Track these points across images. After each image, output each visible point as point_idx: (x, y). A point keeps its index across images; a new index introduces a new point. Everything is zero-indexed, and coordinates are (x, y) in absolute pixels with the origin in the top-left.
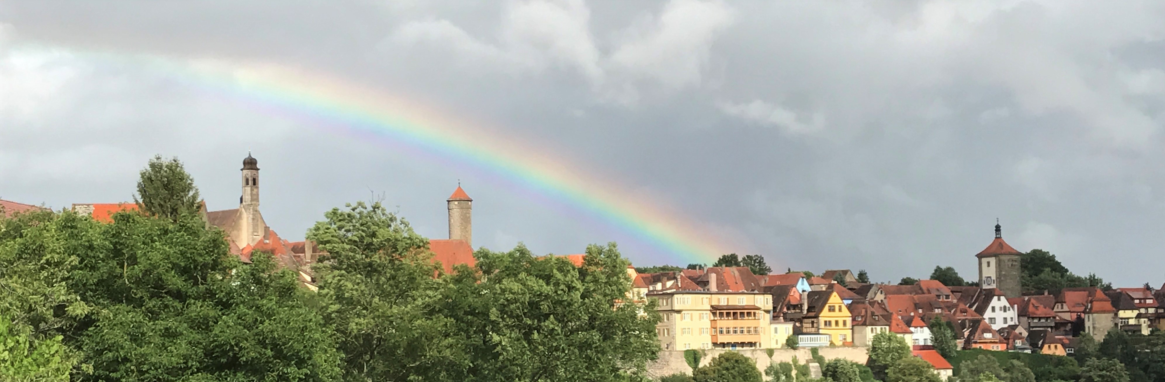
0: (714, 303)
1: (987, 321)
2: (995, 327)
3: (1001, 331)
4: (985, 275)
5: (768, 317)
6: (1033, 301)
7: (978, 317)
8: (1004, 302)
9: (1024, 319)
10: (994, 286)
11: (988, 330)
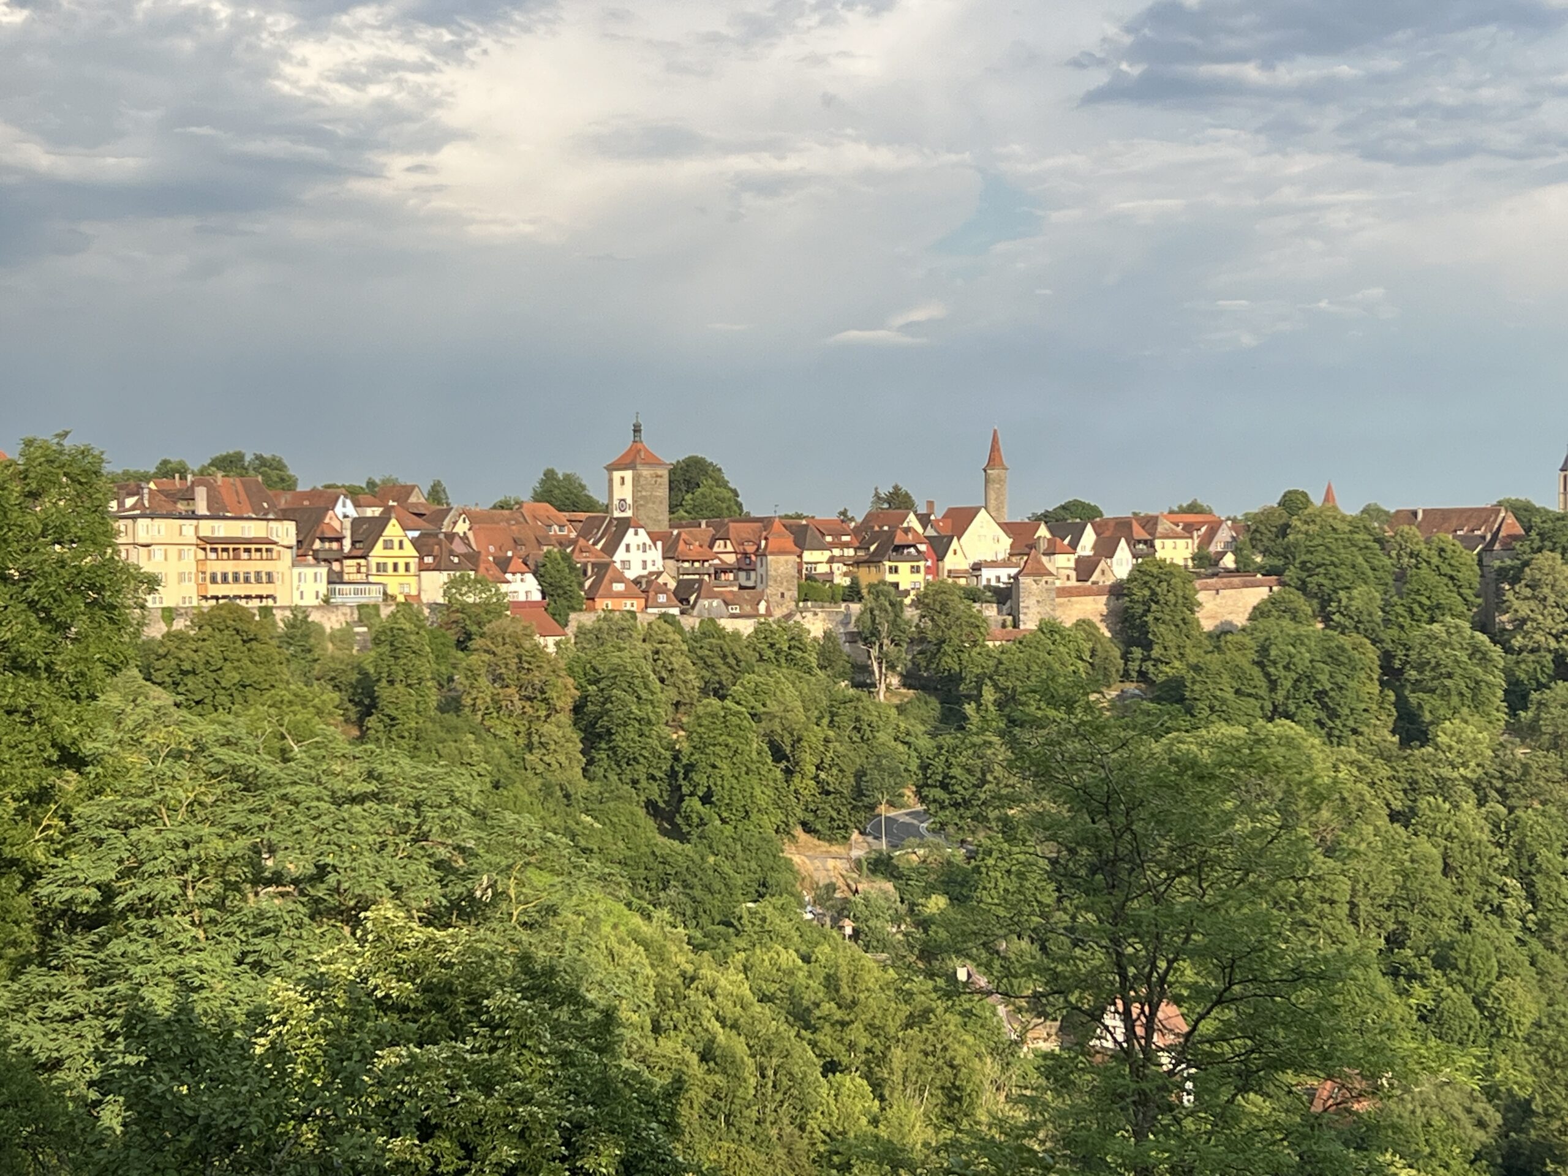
0: (202, 533)
1: (618, 565)
2: (631, 575)
3: (637, 582)
4: (617, 496)
5: (288, 556)
6: (683, 536)
7: (607, 559)
8: (643, 537)
9: (671, 563)
10: (629, 513)
11: (621, 579)
